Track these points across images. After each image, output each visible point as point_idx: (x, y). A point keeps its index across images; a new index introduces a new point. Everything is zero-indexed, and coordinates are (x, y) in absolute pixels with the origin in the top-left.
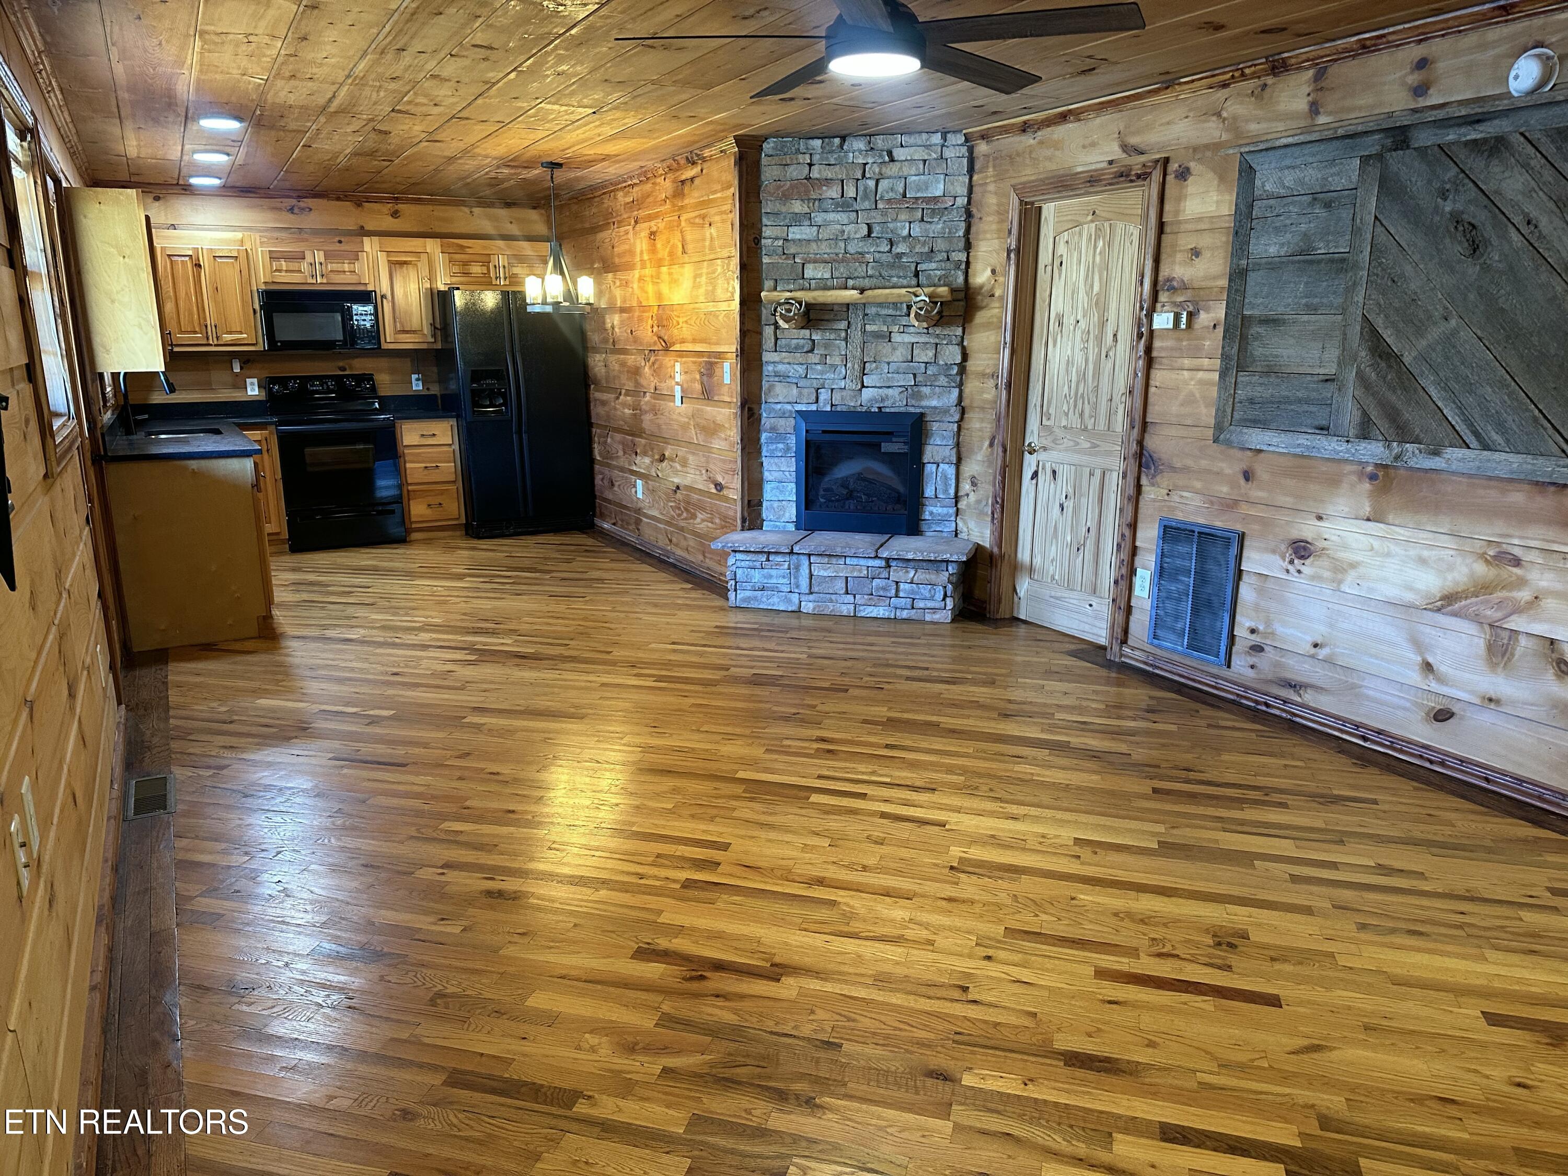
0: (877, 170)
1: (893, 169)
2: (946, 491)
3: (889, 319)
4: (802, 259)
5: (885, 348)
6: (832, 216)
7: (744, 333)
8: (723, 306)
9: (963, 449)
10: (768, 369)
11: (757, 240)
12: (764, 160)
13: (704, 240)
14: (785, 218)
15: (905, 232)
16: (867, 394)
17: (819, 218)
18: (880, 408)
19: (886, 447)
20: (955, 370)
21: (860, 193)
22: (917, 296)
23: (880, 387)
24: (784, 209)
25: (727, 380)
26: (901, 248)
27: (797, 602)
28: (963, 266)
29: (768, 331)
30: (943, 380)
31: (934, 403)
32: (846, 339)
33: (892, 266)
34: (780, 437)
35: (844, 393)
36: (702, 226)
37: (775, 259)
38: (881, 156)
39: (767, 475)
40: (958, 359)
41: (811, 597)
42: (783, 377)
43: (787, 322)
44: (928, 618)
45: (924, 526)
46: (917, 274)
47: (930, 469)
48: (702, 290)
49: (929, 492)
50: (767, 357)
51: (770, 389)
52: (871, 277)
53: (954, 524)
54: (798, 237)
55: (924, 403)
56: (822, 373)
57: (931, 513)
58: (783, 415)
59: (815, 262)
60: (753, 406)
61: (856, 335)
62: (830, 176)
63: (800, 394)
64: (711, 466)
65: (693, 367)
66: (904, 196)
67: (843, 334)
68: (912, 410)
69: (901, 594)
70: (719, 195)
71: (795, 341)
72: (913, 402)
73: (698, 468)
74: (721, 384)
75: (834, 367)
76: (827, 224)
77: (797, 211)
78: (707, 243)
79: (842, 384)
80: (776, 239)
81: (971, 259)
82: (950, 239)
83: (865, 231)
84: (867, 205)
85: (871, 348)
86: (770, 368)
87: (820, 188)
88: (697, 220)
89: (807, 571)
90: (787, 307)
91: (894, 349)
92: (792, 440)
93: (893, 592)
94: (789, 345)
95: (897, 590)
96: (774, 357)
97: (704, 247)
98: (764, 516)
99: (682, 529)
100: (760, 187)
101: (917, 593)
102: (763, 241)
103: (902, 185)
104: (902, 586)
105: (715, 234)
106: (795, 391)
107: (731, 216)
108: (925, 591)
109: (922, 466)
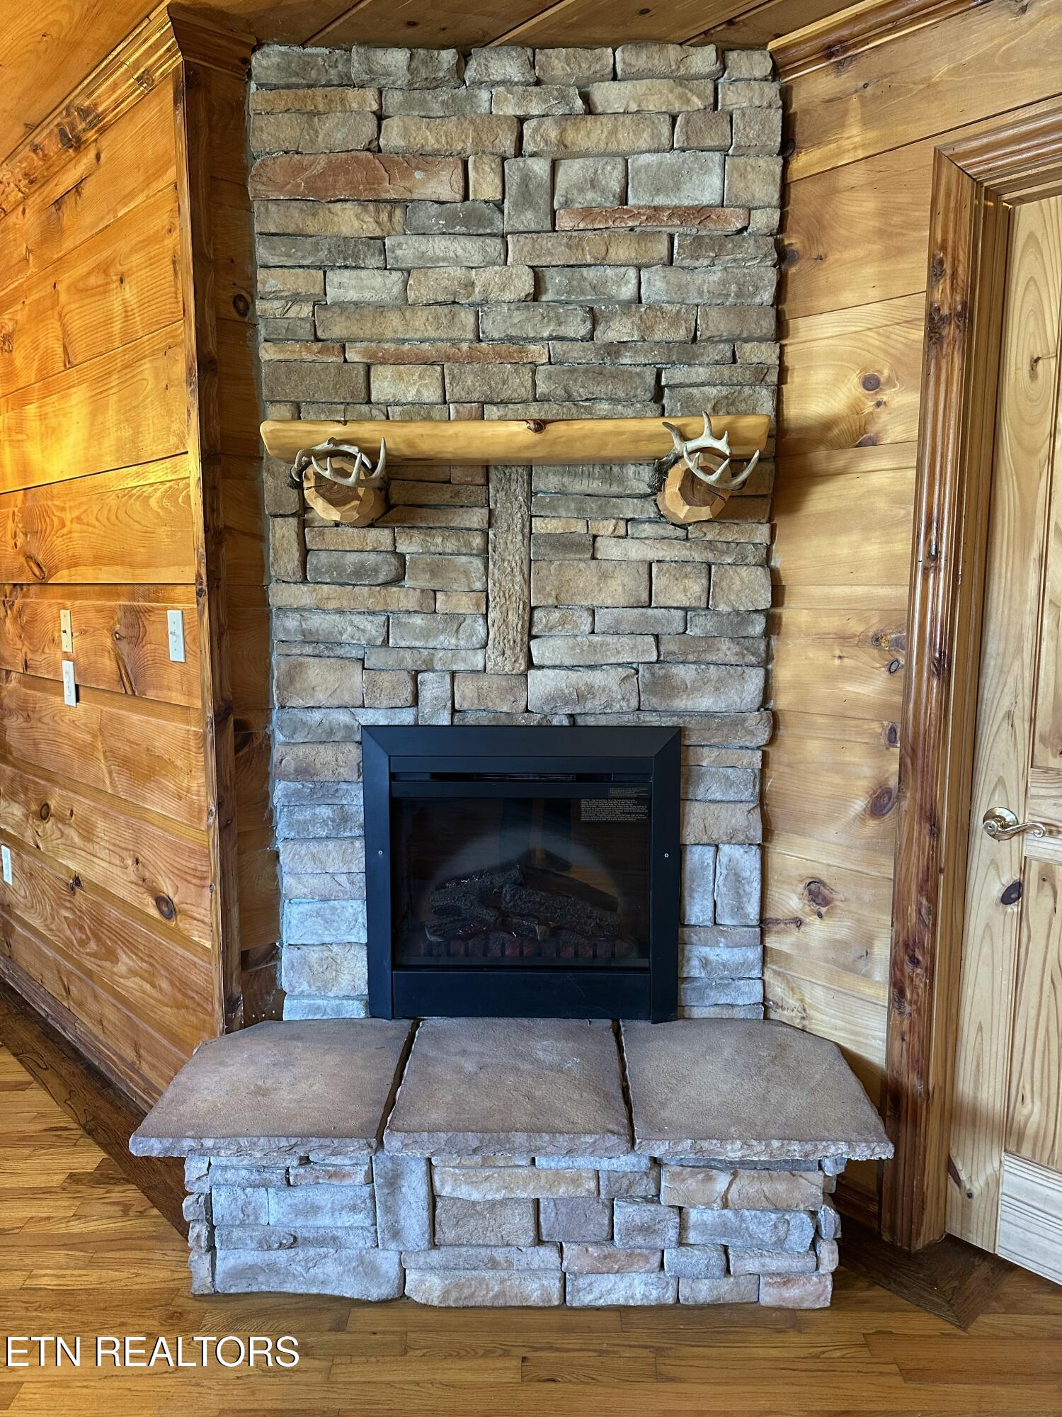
0: (553, 134)
1: (591, 135)
2: (738, 909)
3: (592, 505)
4: (365, 352)
5: (582, 575)
6: (438, 246)
7: (215, 535)
8: (157, 473)
9: (776, 812)
10: (285, 626)
11: (244, 303)
12: (256, 97)
13: (108, 321)
14: (316, 248)
15: (627, 291)
16: (541, 684)
17: (406, 249)
18: (571, 716)
19: (591, 810)
20: (759, 626)
21: (512, 190)
22: (684, 438)
23: (572, 668)
24: (311, 226)
25: (176, 652)
26: (618, 330)
27: (393, 1272)
28: (773, 377)
29: (282, 533)
30: (726, 650)
31: (705, 702)
32: (484, 554)
33: (598, 374)
34: (322, 791)
35: (484, 682)
36: (103, 290)
37: (294, 351)
38: (563, 98)
39: (288, 882)
40: (764, 600)
41: (435, 1257)
42: (325, 646)
43: (335, 502)
44: (769, 1297)
45: (688, 995)
46: (658, 395)
47: (697, 857)
48: (109, 442)
49: (697, 910)
50: (279, 595)
51: (293, 674)
52: (545, 399)
53: (758, 986)
54: (352, 295)
55: (682, 703)
56: (427, 633)
57: (705, 963)
58: (327, 737)
59: (399, 360)
60: (250, 717)
61: (510, 545)
62: (432, 143)
63: (373, 683)
64: (146, 854)
65: (97, 620)
66: (624, 201)
67: (477, 541)
68: (652, 720)
69: (692, 1237)
70: (139, 199)
71: (352, 558)
72: (655, 702)
73: (116, 848)
74: (162, 659)
75: (455, 619)
76: (427, 264)
77: (346, 230)
78: (117, 327)
79: (478, 660)
80: (296, 298)
81: (789, 361)
82: (739, 309)
83: (525, 284)
84: (528, 219)
85: (549, 573)
86: (292, 623)
87: (406, 174)
88: (93, 281)
89: (423, 1191)
90: (338, 463)
91: (604, 576)
92: (355, 800)
93: (672, 1234)
94: (339, 568)
95: (683, 1227)
96: (302, 595)
97: (109, 338)
98: (285, 984)
99: (89, 973)
100: (245, 170)
101: (736, 1232)
102: (260, 306)
103: (618, 174)
104: (694, 1216)
105: (133, 302)
106: (357, 678)
107: (170, 242)
108: (761, 1226)
109: (679, 851)
